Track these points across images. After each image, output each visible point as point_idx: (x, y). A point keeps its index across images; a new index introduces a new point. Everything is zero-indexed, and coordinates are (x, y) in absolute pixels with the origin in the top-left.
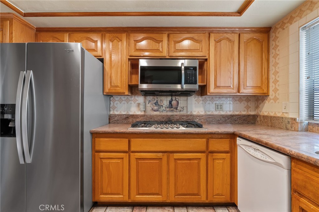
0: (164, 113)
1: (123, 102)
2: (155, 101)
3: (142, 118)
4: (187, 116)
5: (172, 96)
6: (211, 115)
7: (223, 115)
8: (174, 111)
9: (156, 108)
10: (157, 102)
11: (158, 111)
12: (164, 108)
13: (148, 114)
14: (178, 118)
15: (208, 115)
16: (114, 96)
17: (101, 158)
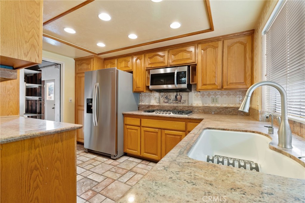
0: (172, 105)
1: (147, 97)
2: (166, 96)
3: (157, 107)
4: (188, 107)
5: (177, 92)
6: (207, 107)
7: (218, 107)
8: (179, 103)
9: (166, 101)
10: (167, 97)
11: (167, 103)
12: (172, 101)
13: (161, 105)
14: (181, 108)
15: (204, 107)
16: (142, 93)
17: (127, 129)
